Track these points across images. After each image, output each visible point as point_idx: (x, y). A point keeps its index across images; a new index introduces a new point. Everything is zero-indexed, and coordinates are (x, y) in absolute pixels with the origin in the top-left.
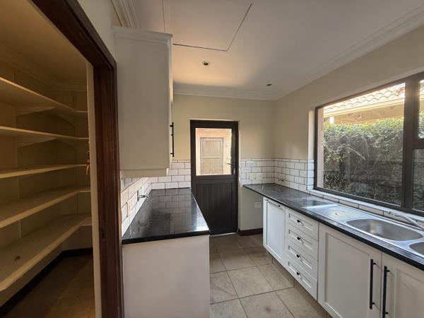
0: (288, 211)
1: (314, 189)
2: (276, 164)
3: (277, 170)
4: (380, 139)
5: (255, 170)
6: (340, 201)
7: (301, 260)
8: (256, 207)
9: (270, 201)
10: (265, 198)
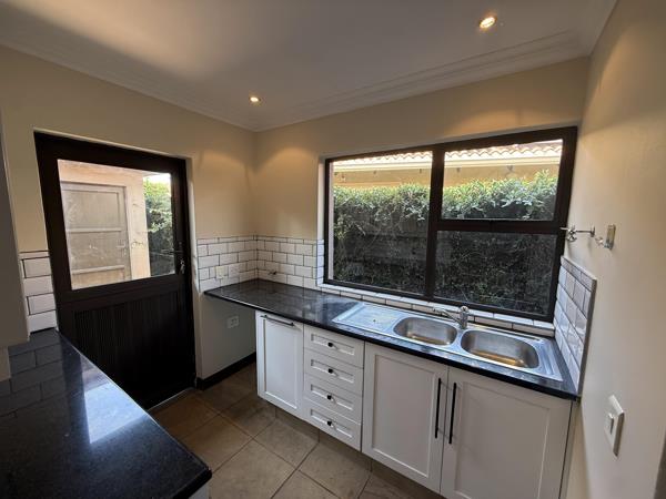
0: (309, 331)
1: (325, 282)
2: (261, 245)
3: (262, 255)
4: (380, 211)
5: (224, 259)
6: (364, 298)
7: (335, 402)
8: (230, 327)
9: (269, 316)
10: (259, 315)
